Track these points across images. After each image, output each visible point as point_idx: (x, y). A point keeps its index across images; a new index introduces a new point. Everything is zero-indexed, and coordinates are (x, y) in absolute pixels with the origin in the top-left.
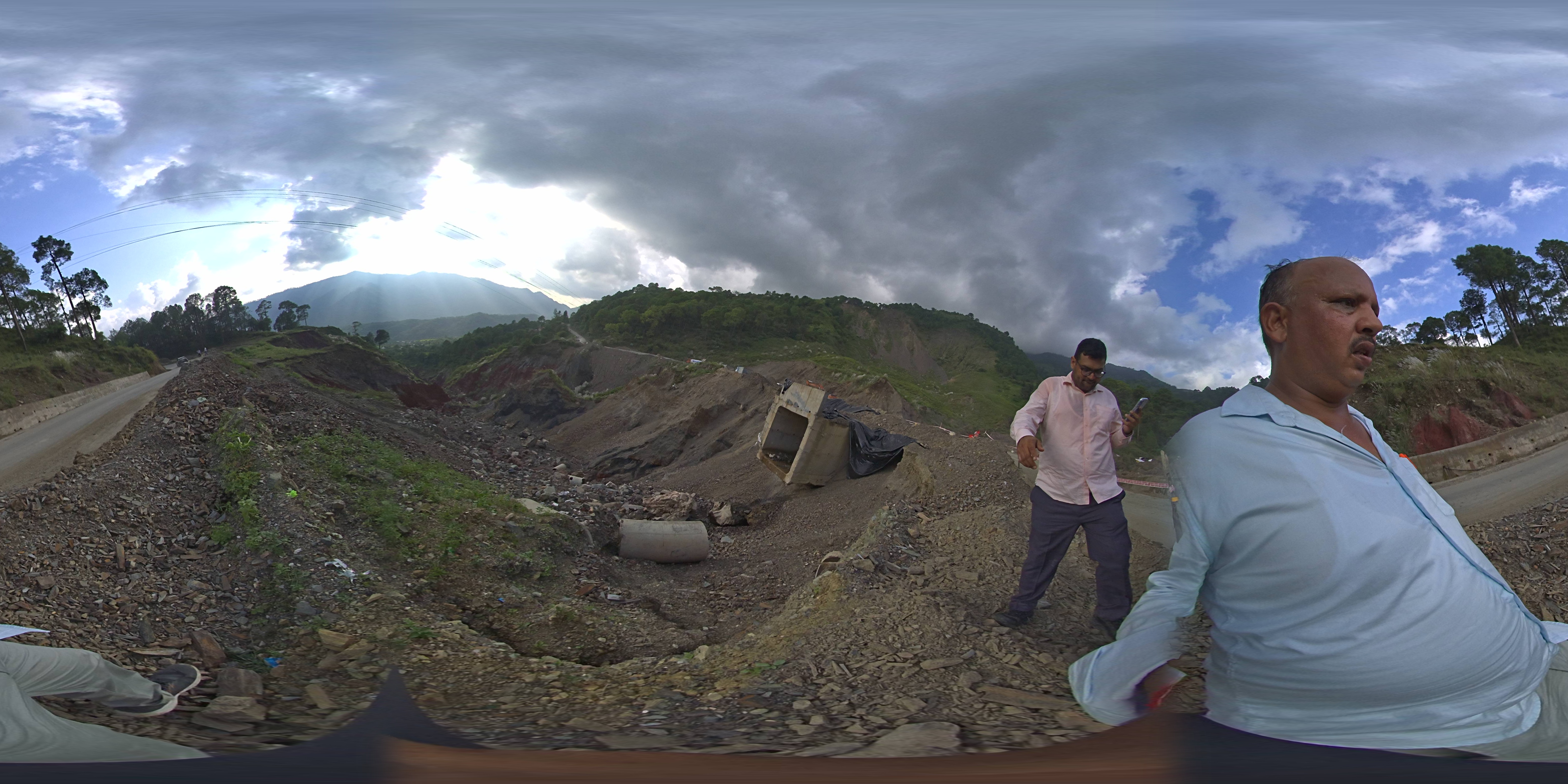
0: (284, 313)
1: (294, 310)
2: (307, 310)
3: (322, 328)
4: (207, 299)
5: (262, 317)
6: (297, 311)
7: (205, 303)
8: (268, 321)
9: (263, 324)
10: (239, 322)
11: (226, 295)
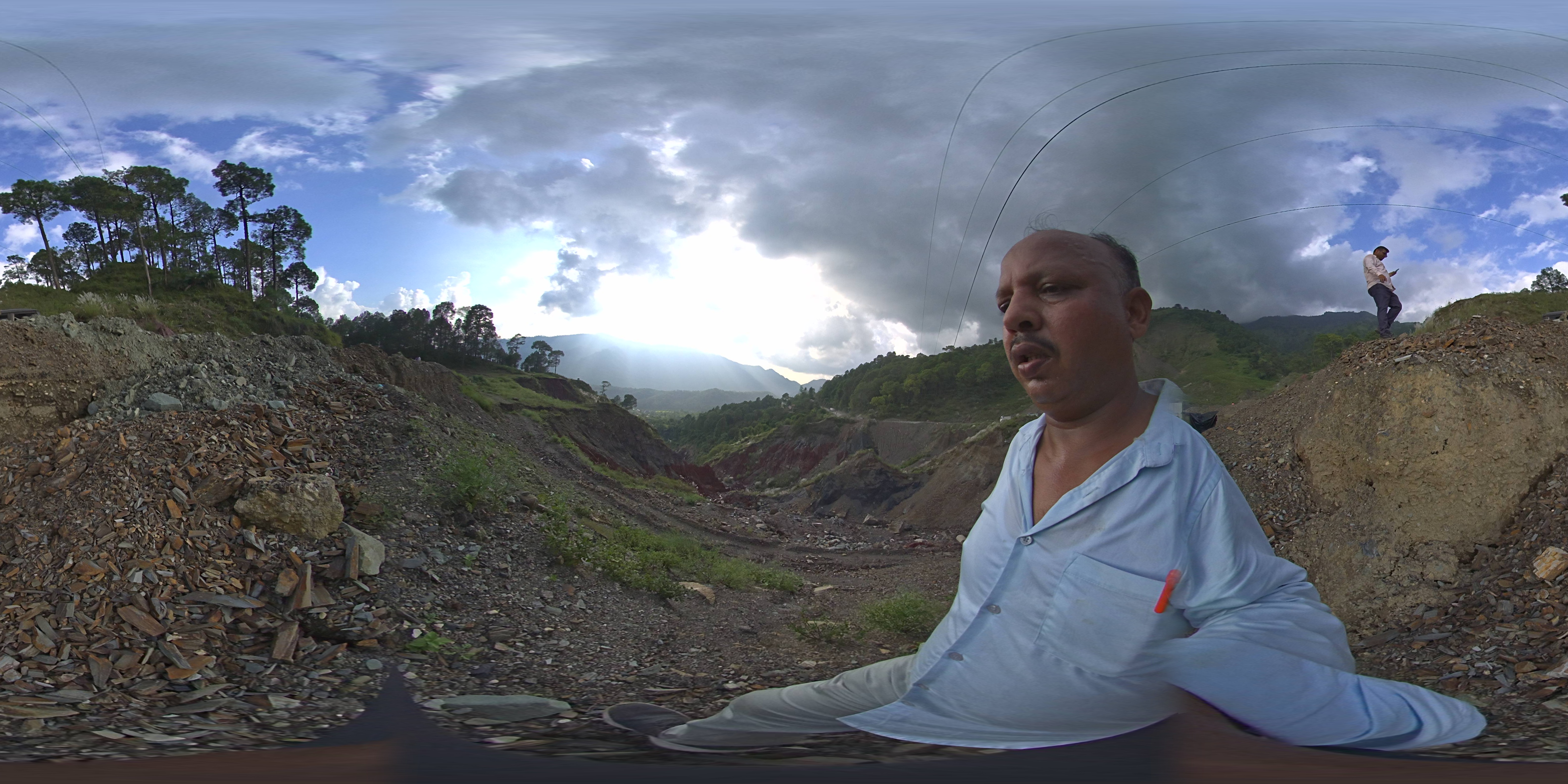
0: (537, 353)
1: (547, 353)
2: (560, 358)
3: (572, 380)
4: (459, 312)
5: (511, 352)
6: (550, 355)
7: (457, 316)
8: (517, 357)
9: (512, 359)
10: (485, 349)
11: (481, 316)
